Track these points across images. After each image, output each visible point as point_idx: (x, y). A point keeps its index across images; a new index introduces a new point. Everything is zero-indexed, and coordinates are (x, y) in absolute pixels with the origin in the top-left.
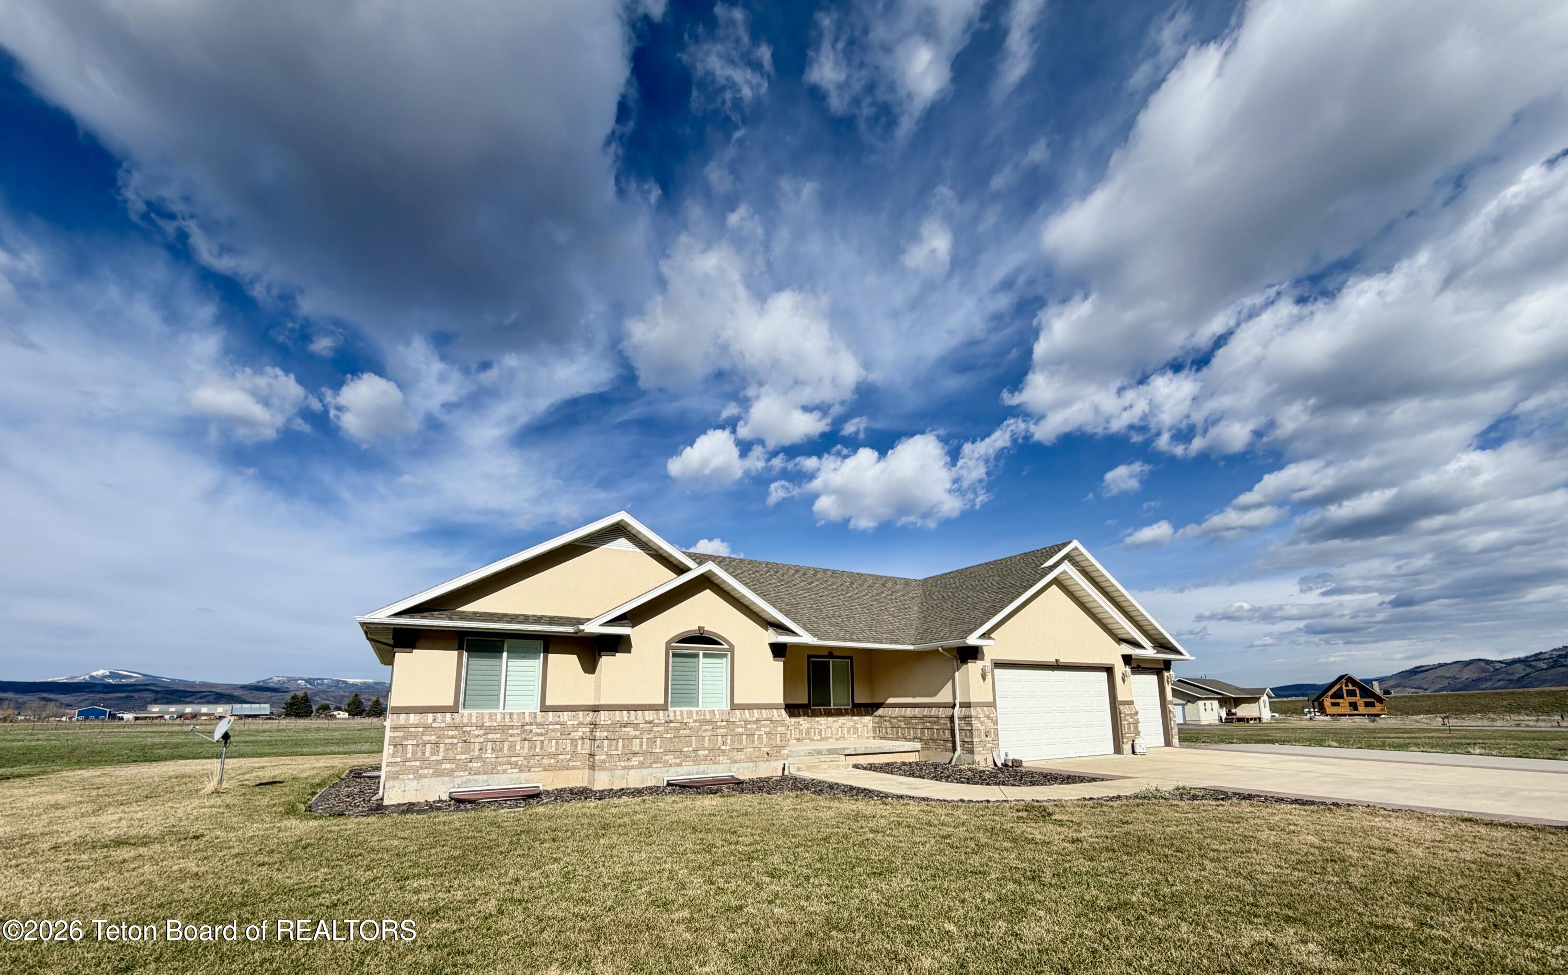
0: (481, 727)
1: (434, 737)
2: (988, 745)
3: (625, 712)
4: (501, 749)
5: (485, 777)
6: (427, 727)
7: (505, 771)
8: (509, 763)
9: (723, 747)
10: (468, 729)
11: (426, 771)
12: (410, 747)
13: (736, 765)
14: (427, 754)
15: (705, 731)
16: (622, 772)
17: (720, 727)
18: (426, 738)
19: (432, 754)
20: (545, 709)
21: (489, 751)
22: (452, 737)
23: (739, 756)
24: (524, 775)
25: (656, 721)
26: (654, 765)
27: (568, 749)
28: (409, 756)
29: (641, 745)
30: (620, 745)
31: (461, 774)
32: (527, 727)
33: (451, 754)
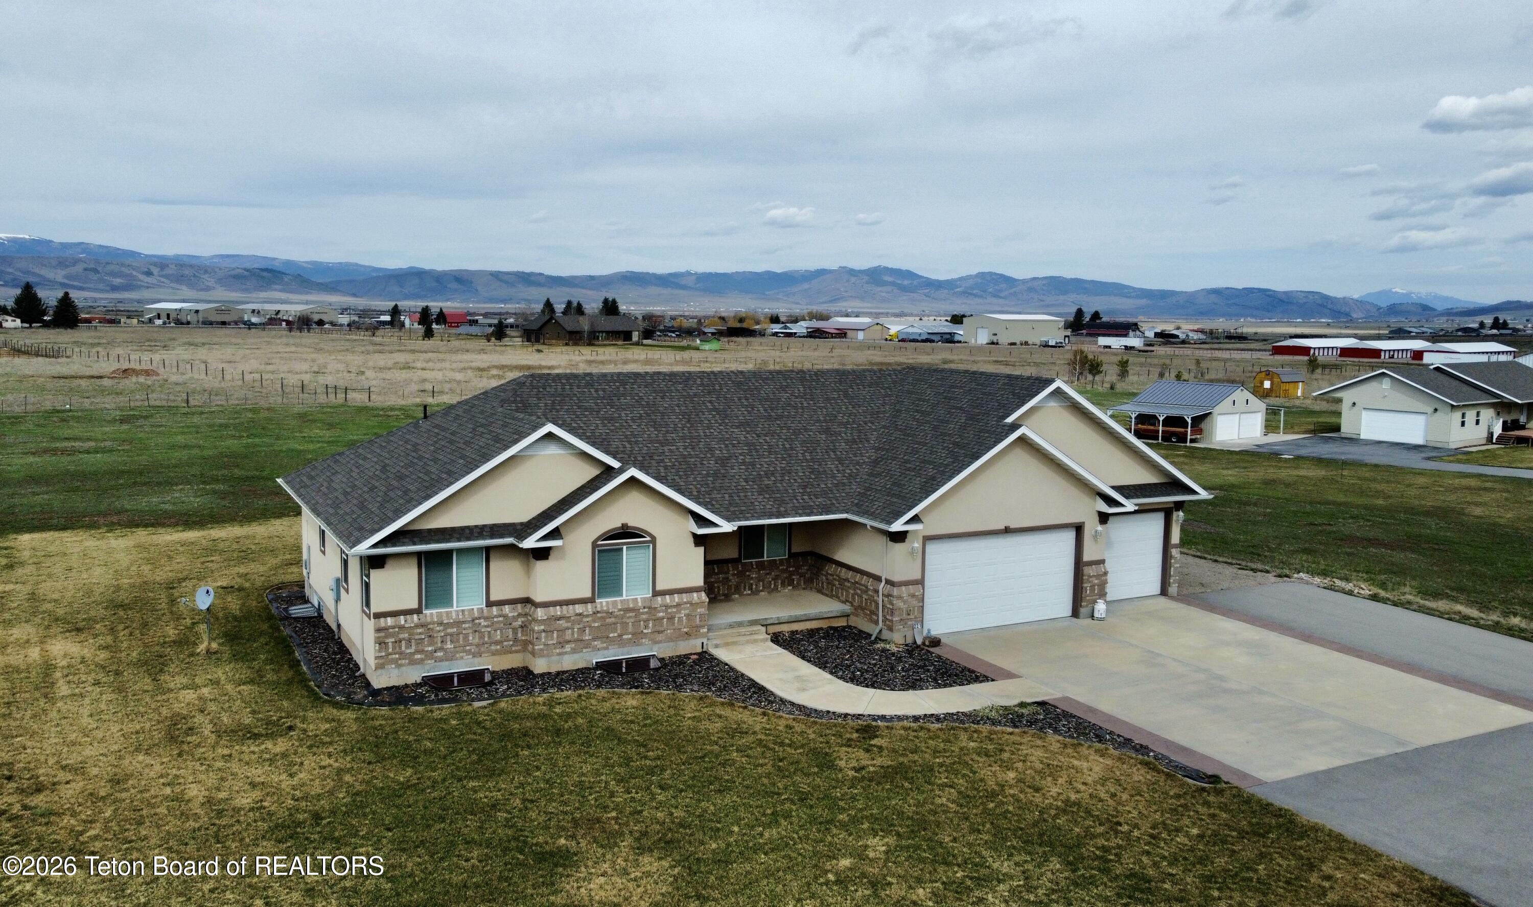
0: (440, 624)
1: (406, 635)
2: (910, 623)
3: (558, 607)
4: (458, 641)
5: (447, 663)
6: (401, 628)
7: (462, 658)
8: (465, 651)
9: (645, 631)
10: (431, 626)
11: (403, 661)
12: (390, 644)
13: (657, 646)
14: (403, 648)
15: (629, 618)
16: (558, 657)
17: (643, 613)
18: (401, 636)
19: (407, 648)
20: (490, 604)
21: (449, 643)
22: (420, 634)
23: (660, 637)
24: (477, 660)
25: (585, 613)
26: (584, 650)
27: (511, 636)
28: (390, 650)
29: (573, 634)
30: (555, 635)
31: (429, 662)
32: (477, 621)
33: (420, 647)
